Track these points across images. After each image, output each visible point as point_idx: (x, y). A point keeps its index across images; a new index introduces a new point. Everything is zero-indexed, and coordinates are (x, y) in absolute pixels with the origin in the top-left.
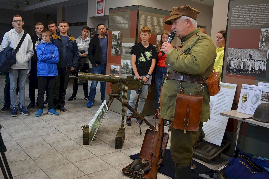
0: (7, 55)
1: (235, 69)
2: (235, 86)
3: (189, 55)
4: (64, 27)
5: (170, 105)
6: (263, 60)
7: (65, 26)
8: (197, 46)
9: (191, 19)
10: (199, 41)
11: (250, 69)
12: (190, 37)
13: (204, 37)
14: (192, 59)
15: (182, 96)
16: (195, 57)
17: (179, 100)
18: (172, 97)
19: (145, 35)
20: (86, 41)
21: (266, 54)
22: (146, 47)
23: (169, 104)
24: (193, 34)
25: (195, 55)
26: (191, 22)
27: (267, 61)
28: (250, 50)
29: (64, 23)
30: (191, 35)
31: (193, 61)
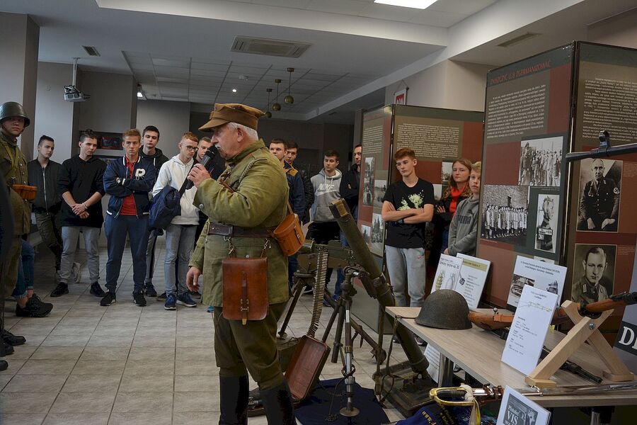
0: (166, 200)
1: (491, 228)
2: (488, 263)
3: (236, 194)
4: (275, 151)
5: (217, 279)
6: (523, 208)
7: (278, 149)
8: (250, 178)
9: (245, 128)
10: (254, 168)
11: (508, 228)
12: (242, 158)
13: (263, 161)
14: (241, 201)
15: (233, 262)
16: (246, 198)
17: (227, 268)
18: (219, 264)
19: (405, 163)
20: (334, 179)
21: (527, 196)
22: (411, 185)
23: (215, 278)
24: (248, 152)
25: (245, 195)
26: (245, 133)
27: (527, 210)
28: (508, 187)
29: (277, 143)
30: (245, 154)
31: (243, 204)
